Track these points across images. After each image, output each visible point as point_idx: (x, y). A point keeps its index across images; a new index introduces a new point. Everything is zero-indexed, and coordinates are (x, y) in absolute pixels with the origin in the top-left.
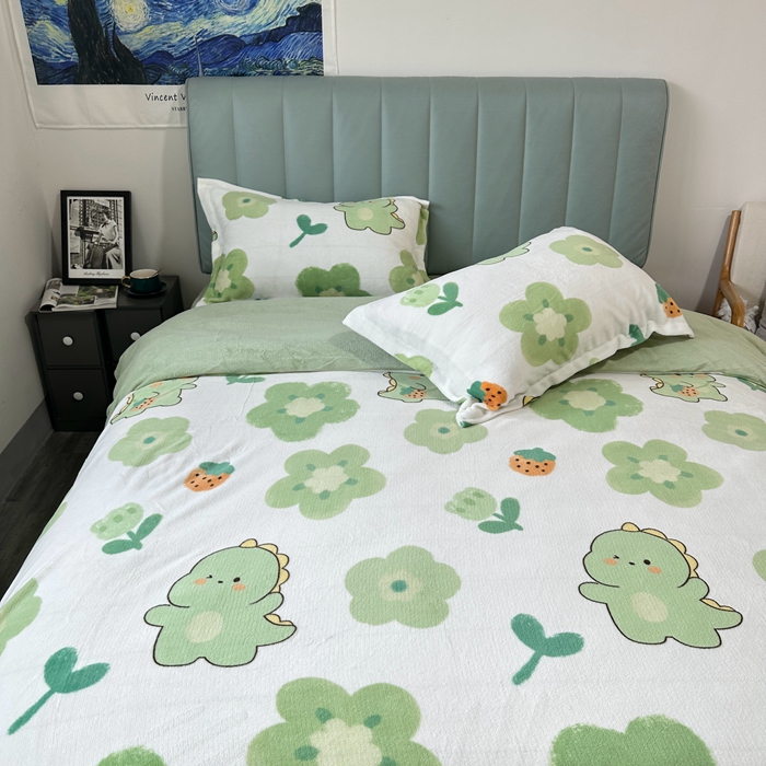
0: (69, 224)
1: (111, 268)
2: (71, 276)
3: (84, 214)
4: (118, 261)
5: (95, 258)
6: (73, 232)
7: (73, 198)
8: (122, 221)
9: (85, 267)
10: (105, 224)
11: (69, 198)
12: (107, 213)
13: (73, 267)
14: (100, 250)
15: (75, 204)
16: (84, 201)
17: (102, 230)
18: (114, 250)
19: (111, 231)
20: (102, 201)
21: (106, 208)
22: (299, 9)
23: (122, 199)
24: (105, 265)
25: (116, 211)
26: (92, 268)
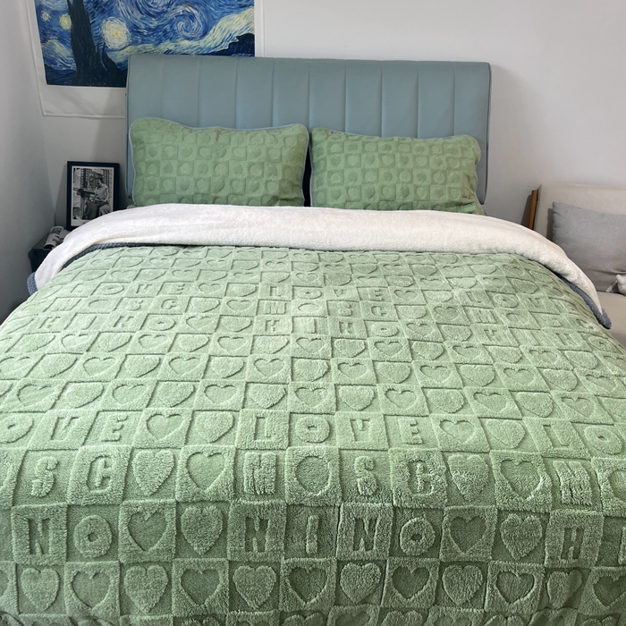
0: (73, 186)
2: (73, 224)
3: (84, 179)
5: (91, 211)
6: (76, 192)
7: (76, 167)
8: (112, 185)
9: (83, 218)
10: (100, 187)
11: (73, 167)
12: (101, 179)
13: (75, 218)
14: (95, 205)
15: (78, 172)
16: (85, 170)
17: (96, 191)
18: (105, 206)
19: (103, 193)
22: (238, 37)
23: (112, 169)
25: (108, 177)
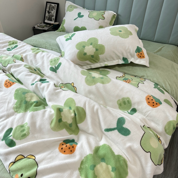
0: (47, 10)
1: (52, 21)
2: (45, 22)
3: (50, 8)
4: (54, 20)
5: (50, 18)
6: (47, 12)
7: (48, 4)
8: (56, 10)
9: (48, 20)
10: (53, 11)
11: (48, 3)
12: (54, 8)
13: (46, 20)
14: (51, 16)
16: (50, 4)
18: (53, 17)
20: (53, 5)
21: (53, 7)
23: (57, 5)
24: (51, 20)
25: (55, 8)
26: (49, 20)
